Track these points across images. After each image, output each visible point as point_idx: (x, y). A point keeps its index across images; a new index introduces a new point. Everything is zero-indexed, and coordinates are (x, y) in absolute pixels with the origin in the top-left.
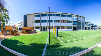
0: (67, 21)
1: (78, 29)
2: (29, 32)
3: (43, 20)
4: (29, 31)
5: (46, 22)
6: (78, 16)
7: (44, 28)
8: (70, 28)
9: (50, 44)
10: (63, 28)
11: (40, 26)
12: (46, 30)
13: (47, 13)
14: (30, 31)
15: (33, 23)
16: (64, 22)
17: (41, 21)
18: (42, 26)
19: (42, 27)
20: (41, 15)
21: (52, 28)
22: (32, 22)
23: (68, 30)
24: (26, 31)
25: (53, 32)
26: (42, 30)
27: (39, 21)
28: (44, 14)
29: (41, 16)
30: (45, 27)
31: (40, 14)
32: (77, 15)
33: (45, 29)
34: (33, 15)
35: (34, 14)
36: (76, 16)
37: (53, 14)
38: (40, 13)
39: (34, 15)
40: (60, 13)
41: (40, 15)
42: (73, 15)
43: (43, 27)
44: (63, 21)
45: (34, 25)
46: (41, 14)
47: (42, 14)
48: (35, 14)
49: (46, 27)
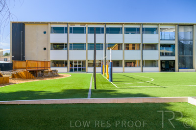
0: (143, 45)
1: (179, 68)
2: (38, 73)
3: (74, 44)
4: (39, 71)
5: (83, 49)
6: (180, 25)
7: (78, 64)
8: (152, 63)
9: (95, 88)
10: (130, 63)
11: (66, 59)
12: (84, 70)
13: (85, 24)
14: (40, 73)
15: (45, 49)
16: (134, 48)
17: (71, 44)
18: (71, 58)
19: (71, 63)
20: (71, 28)
21: (100, 65)
22: (43, 48)
23: (145, 69)
24: (30, 71)
25: (103, 75)
26: (71, 70)
27: (63, 44)
28: (79, 26)
29: (71, 32)
30: (80, 62)
31: (65, 26)
32: (175, 25)
33: (80, 66)
34: (46, 25)
35: (47, 23)
36: (174, 27)
37: (102, 26)
38: (67, 23)
39: (48, 28)
40: (122, 24)
41: (66, 29)
42: (160, 26)
43: (76, 62)
44: (131, 47)
45: (48, 56)
46: (70, 26)
47: (72, 26)
48: (50, 23)
49: (84, 62)
